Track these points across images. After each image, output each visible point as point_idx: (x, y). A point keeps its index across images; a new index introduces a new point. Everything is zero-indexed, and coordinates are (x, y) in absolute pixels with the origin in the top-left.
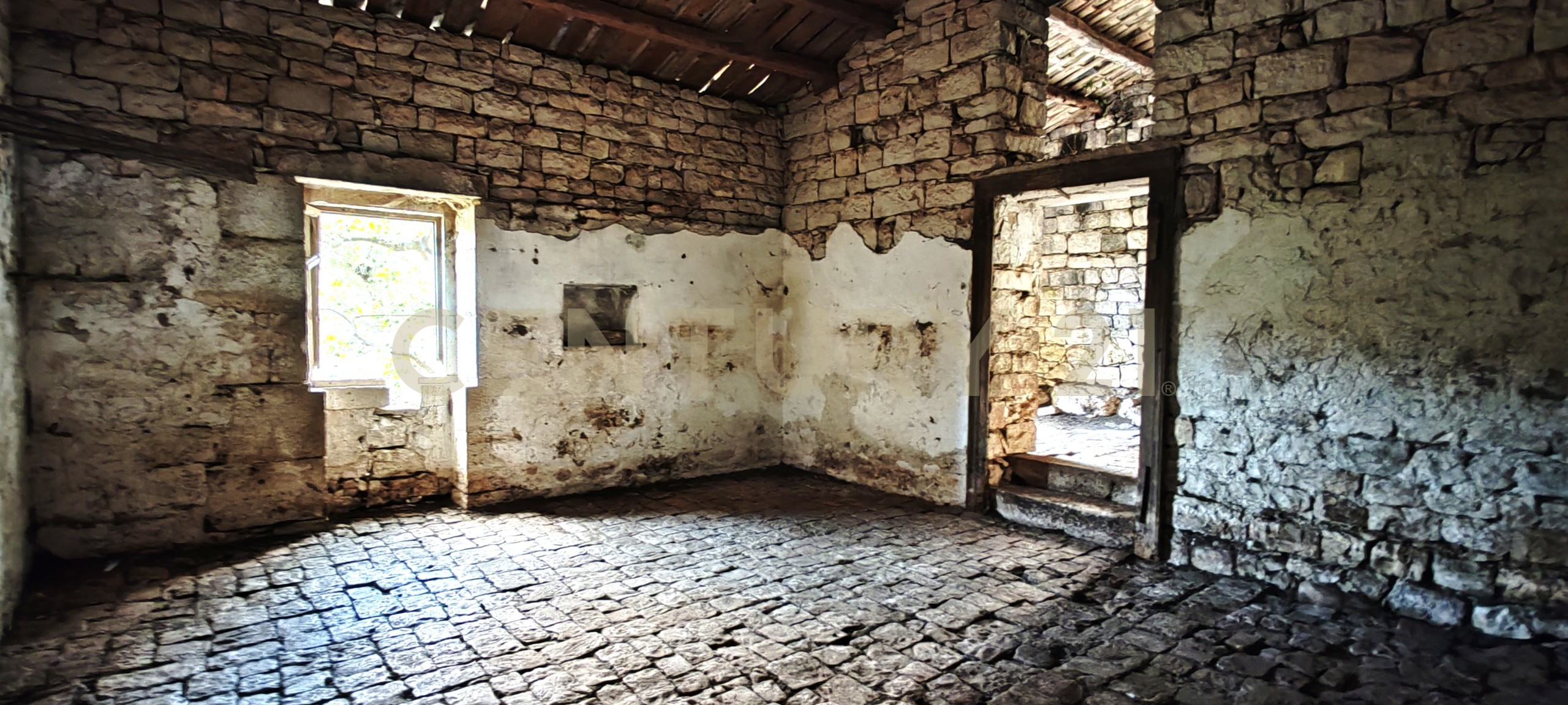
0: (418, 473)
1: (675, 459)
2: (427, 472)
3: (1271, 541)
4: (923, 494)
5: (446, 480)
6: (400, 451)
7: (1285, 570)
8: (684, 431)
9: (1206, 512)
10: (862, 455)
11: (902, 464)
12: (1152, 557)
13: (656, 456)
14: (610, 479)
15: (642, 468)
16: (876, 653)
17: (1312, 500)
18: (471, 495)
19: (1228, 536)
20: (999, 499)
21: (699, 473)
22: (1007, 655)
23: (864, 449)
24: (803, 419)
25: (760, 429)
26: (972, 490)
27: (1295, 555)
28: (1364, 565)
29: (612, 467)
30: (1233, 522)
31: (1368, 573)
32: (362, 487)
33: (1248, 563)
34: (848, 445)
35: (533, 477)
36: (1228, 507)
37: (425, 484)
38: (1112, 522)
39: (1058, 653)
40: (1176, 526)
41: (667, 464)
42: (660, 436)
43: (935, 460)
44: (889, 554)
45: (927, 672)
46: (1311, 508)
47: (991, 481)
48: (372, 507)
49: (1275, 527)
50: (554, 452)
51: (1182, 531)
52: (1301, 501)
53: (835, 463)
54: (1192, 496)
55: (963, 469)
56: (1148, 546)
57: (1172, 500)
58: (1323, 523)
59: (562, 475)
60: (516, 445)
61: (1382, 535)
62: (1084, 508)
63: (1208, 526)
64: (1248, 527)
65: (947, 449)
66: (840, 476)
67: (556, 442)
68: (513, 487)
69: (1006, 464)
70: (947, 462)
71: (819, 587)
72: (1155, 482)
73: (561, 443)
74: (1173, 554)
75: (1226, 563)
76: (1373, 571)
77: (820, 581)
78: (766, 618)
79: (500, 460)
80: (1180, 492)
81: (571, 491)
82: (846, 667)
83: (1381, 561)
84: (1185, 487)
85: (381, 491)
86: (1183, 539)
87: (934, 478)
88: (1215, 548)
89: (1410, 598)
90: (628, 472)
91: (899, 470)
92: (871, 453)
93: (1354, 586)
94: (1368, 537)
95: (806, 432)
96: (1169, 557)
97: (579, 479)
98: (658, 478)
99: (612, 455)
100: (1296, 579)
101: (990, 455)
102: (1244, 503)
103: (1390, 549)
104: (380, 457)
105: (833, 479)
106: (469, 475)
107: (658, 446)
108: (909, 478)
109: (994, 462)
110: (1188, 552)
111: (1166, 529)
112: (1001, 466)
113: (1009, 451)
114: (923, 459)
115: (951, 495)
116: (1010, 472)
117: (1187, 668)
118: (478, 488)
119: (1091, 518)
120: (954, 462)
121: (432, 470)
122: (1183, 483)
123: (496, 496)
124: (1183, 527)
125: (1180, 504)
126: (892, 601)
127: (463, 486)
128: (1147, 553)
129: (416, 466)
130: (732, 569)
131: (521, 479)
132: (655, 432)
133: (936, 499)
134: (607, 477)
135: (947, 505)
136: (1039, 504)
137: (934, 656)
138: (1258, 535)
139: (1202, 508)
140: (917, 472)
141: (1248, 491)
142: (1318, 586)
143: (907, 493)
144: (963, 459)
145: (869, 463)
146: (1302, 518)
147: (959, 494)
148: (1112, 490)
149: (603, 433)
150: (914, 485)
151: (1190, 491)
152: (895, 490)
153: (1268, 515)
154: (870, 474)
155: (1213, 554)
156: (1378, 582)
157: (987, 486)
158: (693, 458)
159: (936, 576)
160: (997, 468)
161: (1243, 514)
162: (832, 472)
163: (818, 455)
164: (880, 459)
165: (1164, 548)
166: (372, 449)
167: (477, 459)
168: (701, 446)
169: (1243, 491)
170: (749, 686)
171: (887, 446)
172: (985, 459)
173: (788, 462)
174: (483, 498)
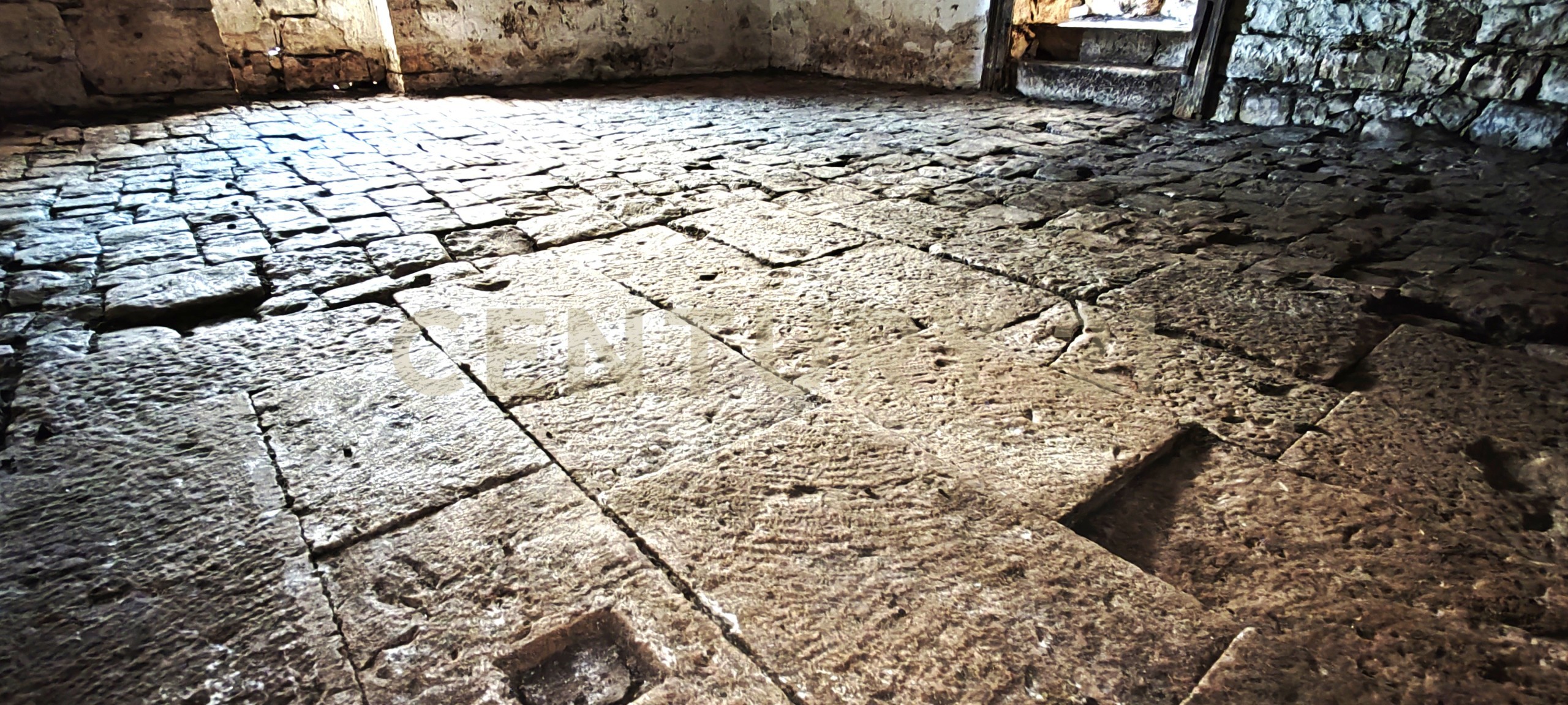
0: (340, 52)
1: (646, 50)
2: (351, 51)
3: (1343, 76)
4: (932, 79)
5: (377, 62)
6: (312, 20)
7: (1352, 109)
8: (653, 15)
9: (1272, 52)
10: (863, 43)
11: (910, 46)
12: (1194, 115)
13: (623, 45)
14: (570, 69)
15: (607, 58)
16: (876, 173)
17: (1413, 14)
18: (406, 74)
19: (1293, 78)
20: (1021, 74)
21: (674, 70)
22: (1029, 174)
23: (866, 35)
24: (793, 7)
25: (744, 22)
26: (990, 66)
27: (1369, 91)
28: (1454, 89)
29: (572, 54)
30: (1303, 59)
31: (1456, 99)
32: (277, 65)
33: (1309, 107)
34: (847, 32)
35: (478, 60)
36: (1301, 41)
37: (351, 65)
38: (1150, 82)
39: (1084, 173)
40: (1229, 75)
41: (636, 56)
42: (625, 19)
43: (949, 36)
44: (893, 115)
45: (936, 183)
46: (1407, 27)
47: (1013, 53)
48: (294, 90)
49: (1354, 57)
50: (498, 29)
51: (1235, 80)
52: (1397, 17)
53: (832, 57)
54: (1260, 32)
55: (982, 42)
56: (1191, 102)
57: (1232, 42)
58: (1417, 43)
59: (513, 59)
60: (451, 15)
61: (1492, 48)
62: (1121, 71)
63: (1270, 68)
64: (1319, 64)
65: (965, 20)
66: (837, 72)
67: (499, 16)
68: (456, 70)
69: (1032, 35)
70: (963, 34)
71: (812, 134)
72: (1216, 20)
73: (506, 17)
74: (1220, 109)
75: (1281, 112)
76: (1462, 96)
77: (813, 130)
78: (748, 152)
79: (434, 33)
80: (1244, 31)
81: (526, 80)
82: (840, 180)
83: (1479, 79)
84: (1253, 24)
85: (299, 72)
86: (1235, 90)
87: (946, 58)
88: (1273, 95)
89: (1499, 121)
90: (591, 62)
91: (906, 54)
92: (873, 38)
93: (1434, 116)
94: (1469, 53)
95: (796, 24)
96: (1213, 115)
97: (533, 65)
98: (627, 73)
99: (570, 38)
100: (1362, 118)
101: (1016, 20)
102: (1324, 32)
103: (1494, 65)
104: (287, 26)
105: (828, 76)
106: (400, 50)
107: (623, 33)
108: (917, 61)
109: (1019, 29)
110: (1238, 105)
111: (1217, 78)
112: (1028, 38)
113: (1038, 19)
114: (935, 34)
115: (964, 75)
116: (1036, 44)
117: (1233, 180)
118: (414, 66)
119: (1129, 79)
120: (972, 33)
121: (356, 46)
122: (1250, 19)
123: (437, 79)
124: (1238, 75)
125: (1242, 46)
126: (895, 141)
127: (396, 66)
128: (1189, 111)
129: (336, 43)
130: (710, 125)
131: (464, 60)
132: (618, 14)
133: (947, 83)
134: (567, 66)
135: (959, 88)
136: (1067, 71)
137: (943, 174)
138: (1330, 70)
139: (1268, 47)
140: (927, 52)
141: (1333, 16)
142: (1388, 122)
143: (913, 81)
144: (982, 28)
145: (871, 51)
146: (1392, 41)
147: (976, 74)
148: (1155, 53)
149: (556, 10)
150: (922, 70)
151: (1256, 27)
152: (899, 79)
153: (1349, 44)
154: (871, 65)
155: (1267, 103)
156: (1464, 107)
157: (1008, 57)
158: (667, 51)
159: (945, 127)
160: (1022, 38)
161: (1317, 47)
162: (826, 68)
163: (812, 50)
164: (884, 43)
165: (1210, 103)
166: (275, 16)
167: (405, 30)
168: (675, 38)
169: (1325, 16)
170: (729, 189)
171: (893, 25)
172: (1009, 23)
173: (778, 64)
174: (422, 80)
